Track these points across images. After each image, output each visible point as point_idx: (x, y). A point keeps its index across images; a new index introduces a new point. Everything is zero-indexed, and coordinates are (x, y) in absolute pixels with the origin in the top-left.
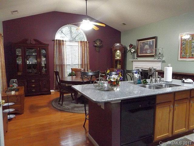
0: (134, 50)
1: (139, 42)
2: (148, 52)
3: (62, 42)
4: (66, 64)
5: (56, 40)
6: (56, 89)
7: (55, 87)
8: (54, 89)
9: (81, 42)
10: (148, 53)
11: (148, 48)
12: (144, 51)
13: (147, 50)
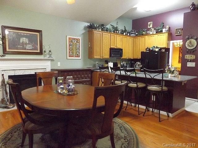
10: (28, 50)
11: (28, 42)
12: (19, 45)
13: (25, 45)
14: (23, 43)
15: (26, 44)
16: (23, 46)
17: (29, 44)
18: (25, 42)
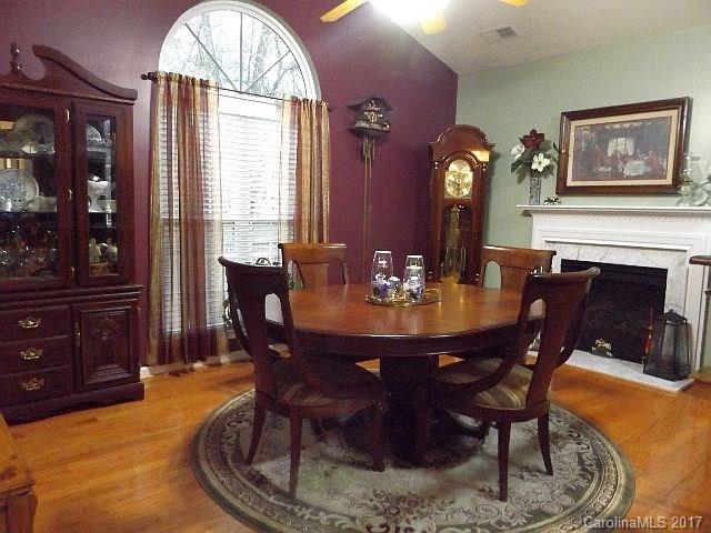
0: (546, 162)
1: (574, 124)
2: (627, 173)
3: (198, 89)
4: (217, 217)
5: (169, 78)
6: (161, 361)
7: (155, 351)
8: (152, 359)
9: (295, 101)
10: (629, 178)
11: (630, 154)
12: (602, 165)
13: (621, 163)
14: (614, 156)
15: (625, 159)
16: (615, 168)
17: (635, 157)
18: (623, 153)
